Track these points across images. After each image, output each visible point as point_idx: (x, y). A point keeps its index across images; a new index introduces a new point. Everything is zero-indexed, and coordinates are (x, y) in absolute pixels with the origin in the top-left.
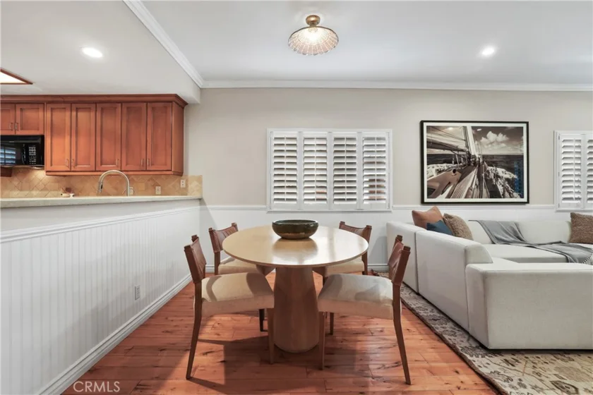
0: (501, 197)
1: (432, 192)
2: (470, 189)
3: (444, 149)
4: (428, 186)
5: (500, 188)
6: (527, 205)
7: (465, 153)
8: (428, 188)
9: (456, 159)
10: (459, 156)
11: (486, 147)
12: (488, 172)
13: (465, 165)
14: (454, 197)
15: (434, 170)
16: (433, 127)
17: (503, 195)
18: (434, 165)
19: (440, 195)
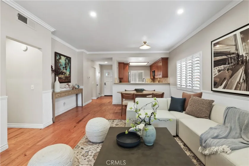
1: (216, 85)
2: (239, 83)
3: (222, 56)
4: (214, 80)
7: (235, 55)
9: (229, 61)
10: (231, 58)
13: (234, 65)
15: (217, 70)
18: (217, 67)
19: (220, 87)
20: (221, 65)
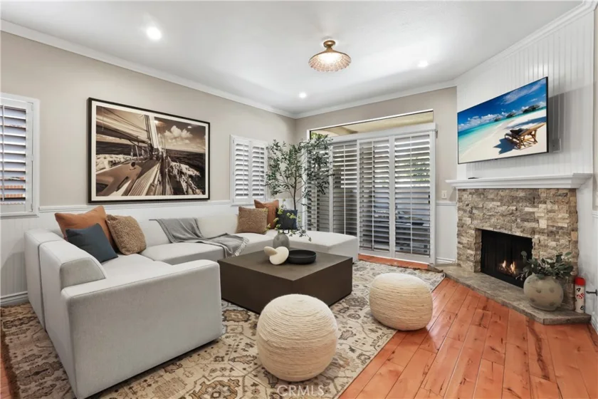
0: (184, 194)
1: (102, 188)
2: (152, 185)
3: (120, 138)
4: (97, 180)
5: (184, 185)
6: (209, 201)
7: (146, 145)
8: (97, 184)
9: (135, 150)
10: (140, 148)
11: (170, 141)
12: (172, 167)
13: (146, 159)
14: (132, 195)
15: (106, 161)
16: (104, 108)
17: (187, 192)
18: (107, 156)
19: (115, 192)
20: (117, 154)
